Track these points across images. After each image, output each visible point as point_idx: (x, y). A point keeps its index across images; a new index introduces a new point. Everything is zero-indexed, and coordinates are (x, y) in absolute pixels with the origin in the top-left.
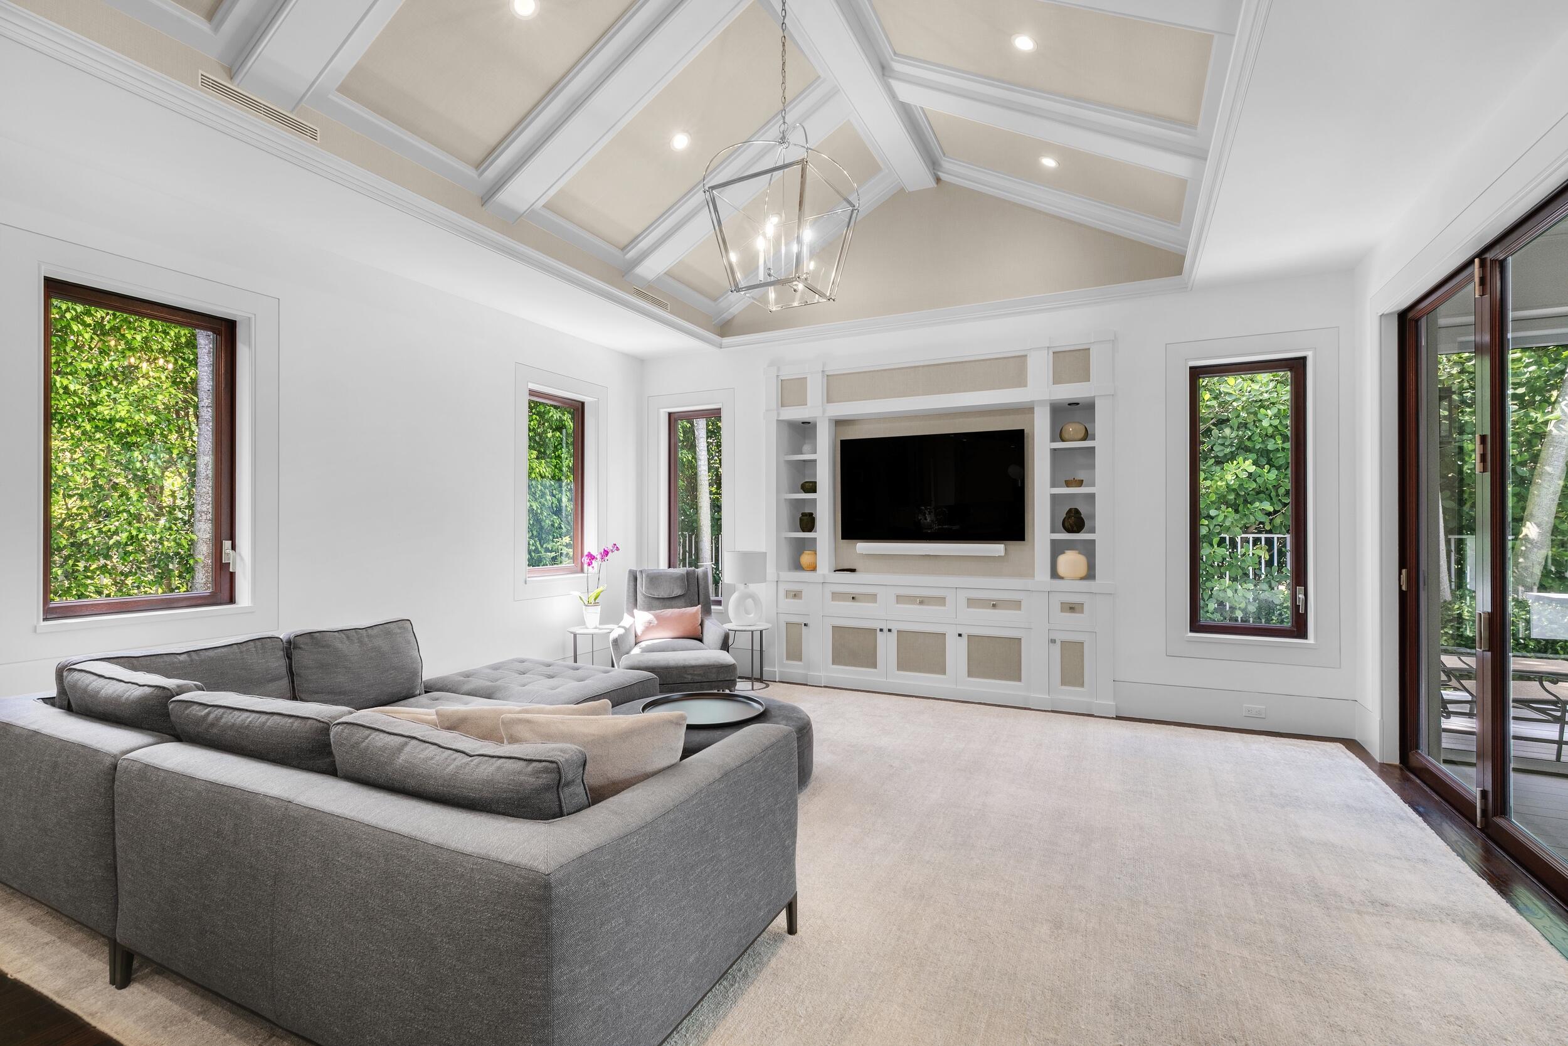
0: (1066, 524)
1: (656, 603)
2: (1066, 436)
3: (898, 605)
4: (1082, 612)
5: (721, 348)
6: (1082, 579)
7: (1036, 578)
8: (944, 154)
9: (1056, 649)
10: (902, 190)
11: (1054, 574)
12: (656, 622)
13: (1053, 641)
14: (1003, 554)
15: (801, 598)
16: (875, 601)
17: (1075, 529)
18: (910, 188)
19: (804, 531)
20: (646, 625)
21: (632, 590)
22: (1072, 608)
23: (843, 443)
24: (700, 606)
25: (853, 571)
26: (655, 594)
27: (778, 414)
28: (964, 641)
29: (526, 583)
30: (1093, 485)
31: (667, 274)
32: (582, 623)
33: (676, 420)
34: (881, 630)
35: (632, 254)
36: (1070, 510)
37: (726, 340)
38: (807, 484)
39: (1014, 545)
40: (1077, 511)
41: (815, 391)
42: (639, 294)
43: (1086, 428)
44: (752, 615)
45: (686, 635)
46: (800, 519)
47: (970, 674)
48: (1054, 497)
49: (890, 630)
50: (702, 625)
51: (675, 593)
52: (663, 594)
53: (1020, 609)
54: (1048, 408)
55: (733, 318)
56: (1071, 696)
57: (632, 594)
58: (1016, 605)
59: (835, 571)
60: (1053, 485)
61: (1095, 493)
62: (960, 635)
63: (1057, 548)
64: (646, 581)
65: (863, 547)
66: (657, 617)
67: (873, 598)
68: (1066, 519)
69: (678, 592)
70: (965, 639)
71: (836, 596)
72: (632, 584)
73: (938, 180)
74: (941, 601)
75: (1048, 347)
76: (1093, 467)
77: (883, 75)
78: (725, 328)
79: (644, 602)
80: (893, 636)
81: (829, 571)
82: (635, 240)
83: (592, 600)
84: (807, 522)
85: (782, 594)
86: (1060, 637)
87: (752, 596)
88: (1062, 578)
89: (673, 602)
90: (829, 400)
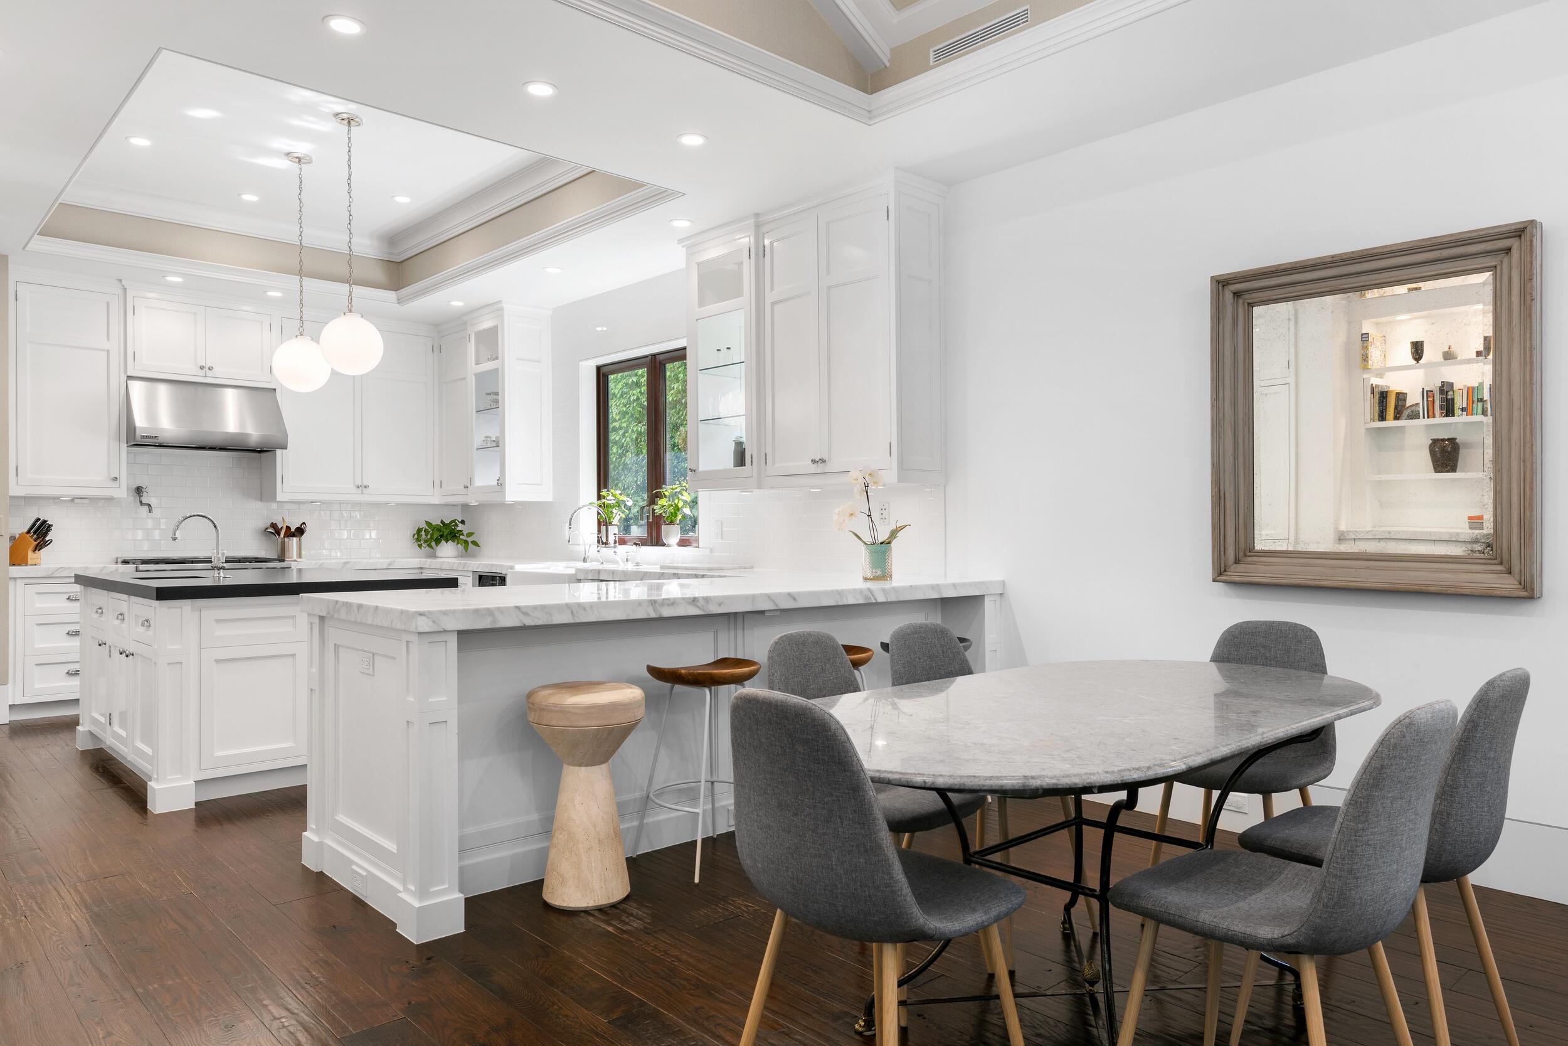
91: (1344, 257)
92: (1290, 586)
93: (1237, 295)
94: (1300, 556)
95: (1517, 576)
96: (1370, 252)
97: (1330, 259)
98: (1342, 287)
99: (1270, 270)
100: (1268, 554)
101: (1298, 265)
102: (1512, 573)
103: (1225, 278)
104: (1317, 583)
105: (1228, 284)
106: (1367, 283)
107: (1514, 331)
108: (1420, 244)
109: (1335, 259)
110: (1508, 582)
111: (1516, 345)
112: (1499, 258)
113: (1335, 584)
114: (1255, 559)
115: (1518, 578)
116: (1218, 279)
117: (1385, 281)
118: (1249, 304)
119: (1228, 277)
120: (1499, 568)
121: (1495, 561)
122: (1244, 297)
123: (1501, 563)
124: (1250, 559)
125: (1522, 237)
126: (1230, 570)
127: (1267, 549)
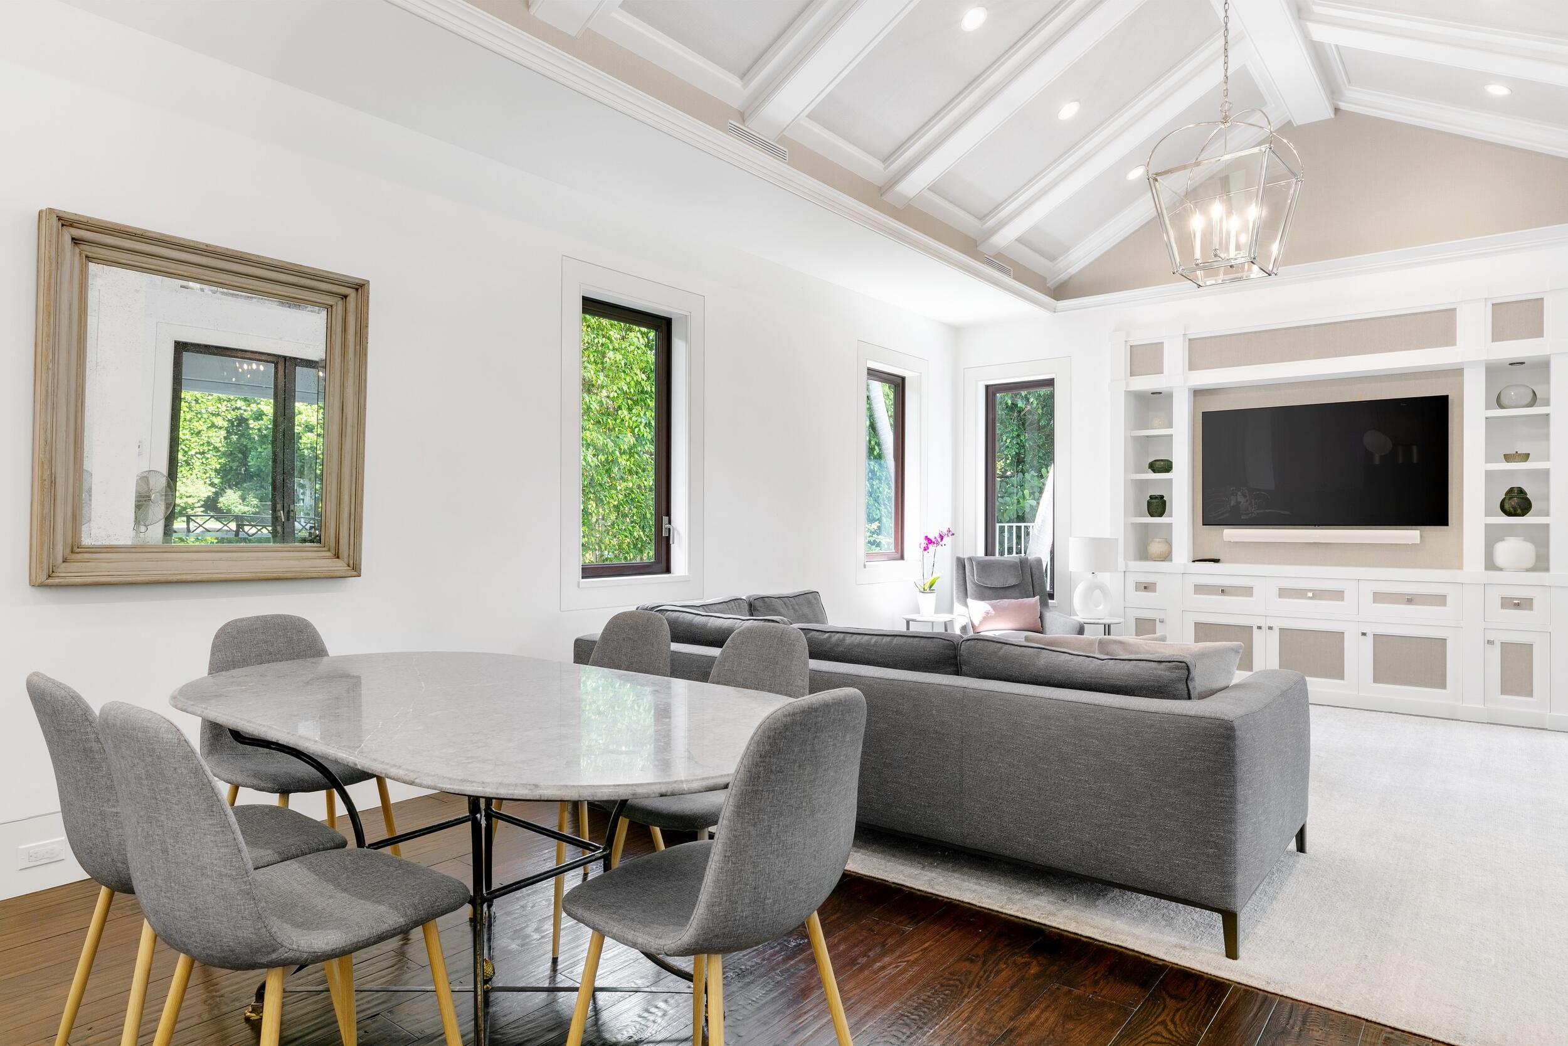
0: (1507, 506)
1: (989, 592)
2: (1504, 401)
3: (1280, 600)
4: (1531, 609)
5: (1055, 312)
6: (1528, 570)
7: (1466, 568)
8: (1350, 82)
9: (1495, 653)
10: (1290, 123)
11: (1491, 565)
12: (993, 612)
13: (1490, 642)
14: (1418, 541)
15: (1154, 591)
16: (1251, 595)
17: (1519, 511)
18: (1298, 121)
19: (1152, 516)
20: (984, 615)
21: (961, 578)
22: (1519, 604)
23: (1207, 416)
24: (1038, 597)
25: (1216, 561)
26: (988, 582)
27: (1127, 384)
28: (1369, 642)
29: (865, 567)
30: (1547, 458)
31: (1018, 240)
32: (917, 611)
33: (994, 395)
34: (1259, 628)
35: (991, 223)
36: (1511, 490)
37: (1062, 304)
38: (1158, 463)
39: (1433, 532)
40: (1521, 491)
41: (1175, 356)
42: (989, 262)
43: (1534, 392)
44: (1101, 607)
45: (1026, 628)
46: (1148, 502)
47: (1377, 679)
48: (1488, 474)
49: (1270, 628)
50: (1041, 617)
51: (1009, 582)
52: (996, 582)
53: (1444, 604)
54: (1484, 370)
55: (1070, 278)
56: (1515, 705)
57: (961, 583)
58: (1440, 600)
59: (1194, 561)
60: (1488, 460)
61: (1549, 469)
62: (1364, 634)
63: (1493, 536)
64: (977, 569)
65: (1231, 534)
66: (994, 607)
67: (1247, 591)
68: (1507, 500)
69: (1012, 581)
70: (1370, 639)
71: (1200, 589)
72: (961, 572)
73: (1337, 110)
74: (1338, 595)
75: (1486, 299)
76: (1547, 437)
77: (1300, 18)
78: (1061, 291)
79: (975, 591)
80: (1275, 636)
81: (1188, 562)
82: (997, 207)
83: (927, 587)
84: (1158, 506)
85: (1131, 586)
86: (1500, 637)
87: (1101, 588)
88: (1501, 569)
89: (1008, 592)
90: (1192, 367)
91: (219, 250)
92: (147, 583)
93: (75, 241)
94: (144, 550)
95: (346, 560)
96: (244, 256)
97: (205, 247)
98: (202, 277)
99: (135, 231)
100: (105, 550)
101: (168, 239)
102: (340, 556)
103: (69, 217)
104: (179, 577)
105: (71, 226)
106: (228, 282)
107: (350, 363)
108: (288, 266)
109: (209, 248)
110: (341, 565)
111: (351, 374)
112: (336, 299)
113: (199, 578)
114: (86, 556)
115: (347, 562)
116: (60, 215)
117: (244, 286)
118: (87, 257)
119: (77, 218)
120: (328, 554)
121: (324, 549)
122: (82, 247)
123: (329, 550)
124: (79, 556)
125: (360, 291)
126: (59, 570)
127: (99, 543)
